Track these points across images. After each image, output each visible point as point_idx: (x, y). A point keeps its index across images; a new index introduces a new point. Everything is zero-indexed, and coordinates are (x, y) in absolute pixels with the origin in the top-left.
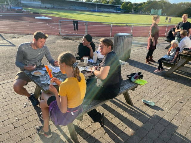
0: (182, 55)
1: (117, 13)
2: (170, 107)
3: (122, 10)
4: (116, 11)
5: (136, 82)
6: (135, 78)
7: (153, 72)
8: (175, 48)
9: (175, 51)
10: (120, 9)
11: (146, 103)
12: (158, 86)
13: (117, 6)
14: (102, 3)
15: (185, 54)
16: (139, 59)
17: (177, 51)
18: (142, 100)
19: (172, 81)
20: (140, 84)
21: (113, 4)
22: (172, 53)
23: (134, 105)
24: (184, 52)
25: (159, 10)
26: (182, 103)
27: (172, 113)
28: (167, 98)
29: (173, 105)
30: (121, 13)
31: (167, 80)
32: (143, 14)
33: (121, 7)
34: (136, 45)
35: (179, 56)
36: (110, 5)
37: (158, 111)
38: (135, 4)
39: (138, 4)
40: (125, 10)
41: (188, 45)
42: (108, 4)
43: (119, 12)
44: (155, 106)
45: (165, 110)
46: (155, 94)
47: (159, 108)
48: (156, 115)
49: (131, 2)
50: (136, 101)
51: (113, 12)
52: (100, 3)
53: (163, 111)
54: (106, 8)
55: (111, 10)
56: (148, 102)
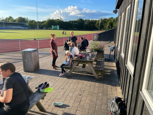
0: (74, 60)
1: (25, 29)
2: (73, 102)
3: (28, 26)
4: (23, 28)
5: (44, 92)
6: (43, 88)
7: (58, 76)
8: (69, 56)
9: (70, 58)
10: (26, 26)
11: (56, 105)
12: (63, 87)
13: (23, 24)
14: (9, 21)
15: (76, 59)
16: (47, 67)
17: (71, 58)
18: (53, 104)
19: (73, 80)
20: (47, 92)
21: (19, 22)
22: (68, 59)
23: (47, 111)
24: (75, 58)
25: (57, 26)
26: (80, 95)
27: (75, 106)
28: (71, 94)
29: (75, 99)
30: (28, 29)
31: (69, 80)
32: (46, 29)
33: (27, 25)
34: (44, 55)
35: (73, 61)
36: (17, 23)
37: (66, 108)
38: (39, 22)
39: (41, 22)
40: (31, 26)
41: (77, 52)
42: (14, 22)
43: (26, 28)
44: (63, 105)
45: (70, 106)
46: (62, 94)
47: (66, 105)
48: (65, 113)
49: (35, 21)
50: (48, 106)
51: (21, 29)
52: (7, 21)
53: (69, 107)
54: (13, 26)
55: (18, 27)
56: (57, 104)
